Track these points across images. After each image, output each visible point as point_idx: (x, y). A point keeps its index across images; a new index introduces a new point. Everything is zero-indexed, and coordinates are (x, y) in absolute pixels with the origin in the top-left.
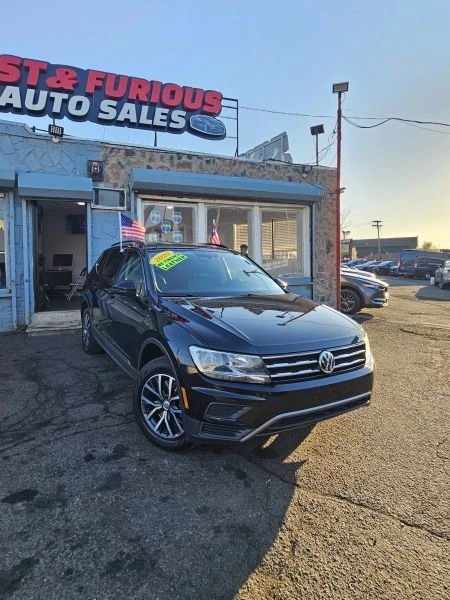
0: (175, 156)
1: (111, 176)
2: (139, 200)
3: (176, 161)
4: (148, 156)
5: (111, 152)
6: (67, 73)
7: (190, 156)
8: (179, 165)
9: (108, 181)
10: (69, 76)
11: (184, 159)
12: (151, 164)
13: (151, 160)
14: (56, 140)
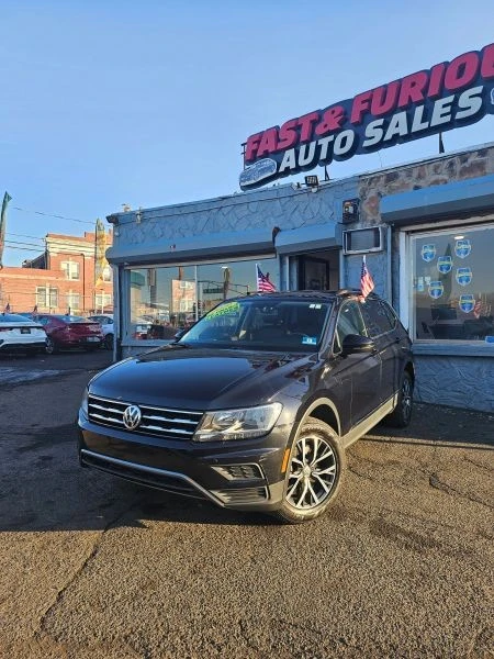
0: (457, 159)
1: (368, 212)
2: (402, 236)
3: (458, 167)
4: (415, 173)
5: (370, 184)
6: (333, 112)
7: (482, 152)
8: (464, 171)
9: (364, 220)
10: (335, 114)
11: (473, 159)
12: (421, 183)
13: (420, 177)
14: (314, 190)
